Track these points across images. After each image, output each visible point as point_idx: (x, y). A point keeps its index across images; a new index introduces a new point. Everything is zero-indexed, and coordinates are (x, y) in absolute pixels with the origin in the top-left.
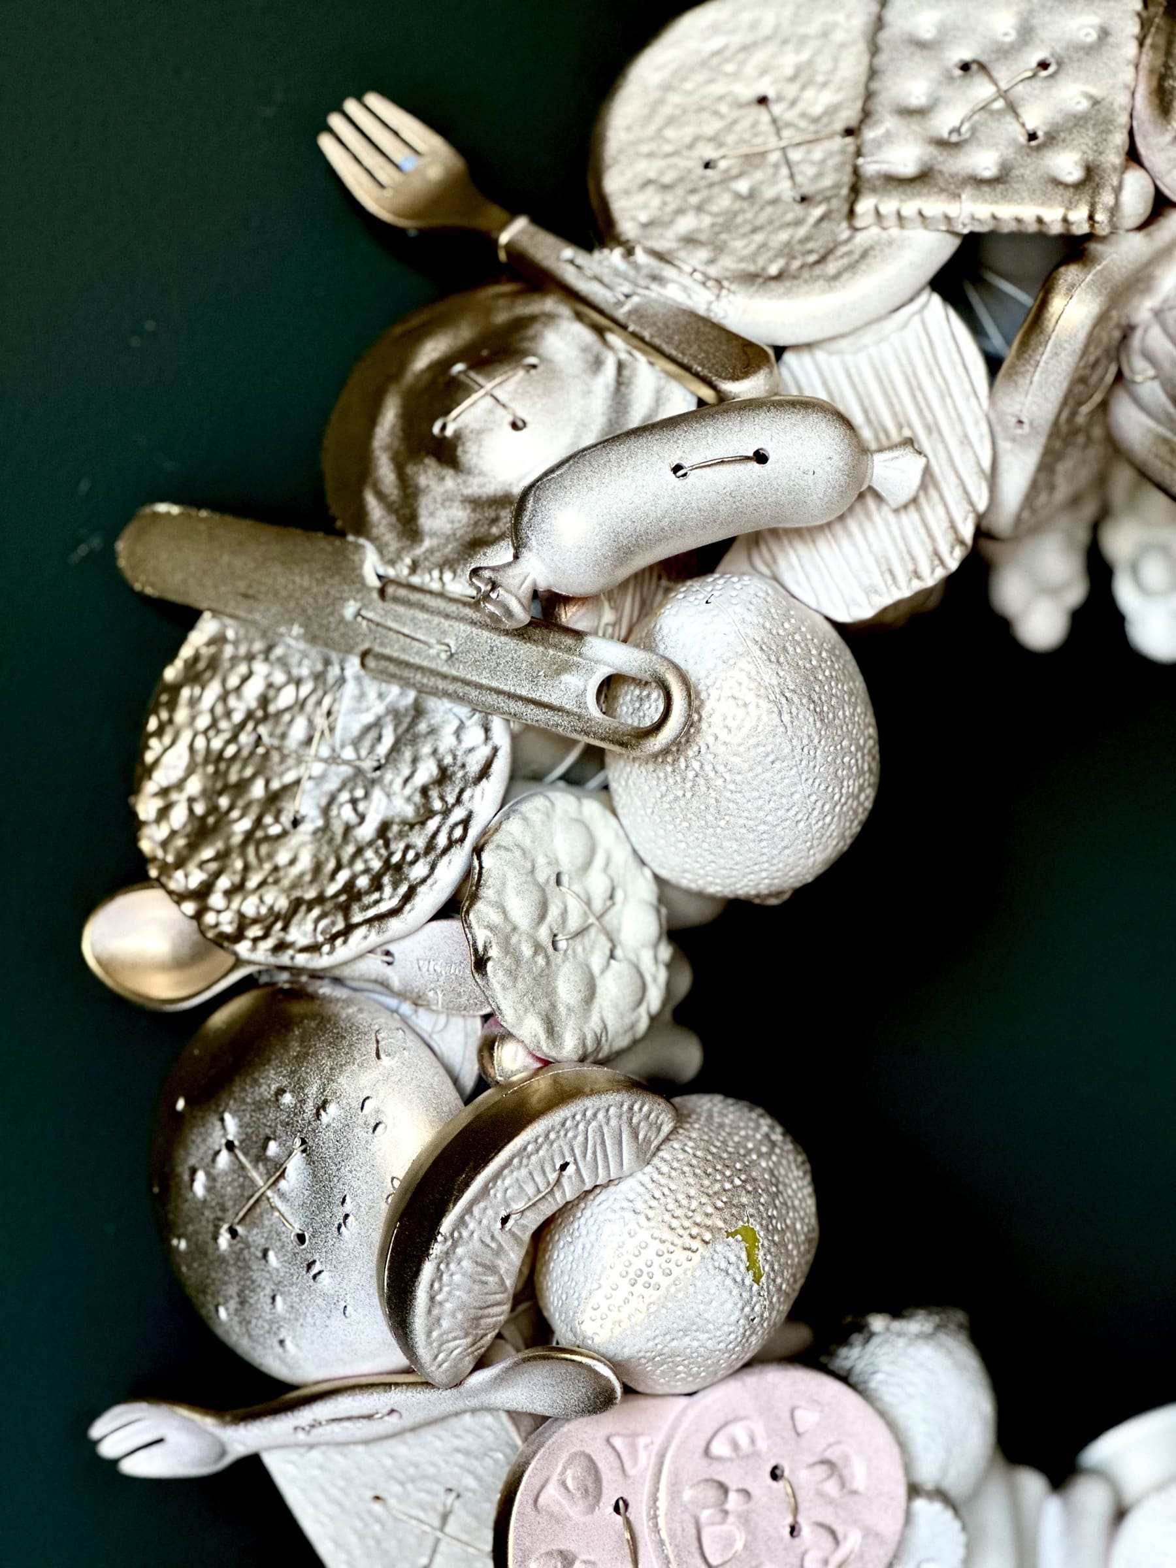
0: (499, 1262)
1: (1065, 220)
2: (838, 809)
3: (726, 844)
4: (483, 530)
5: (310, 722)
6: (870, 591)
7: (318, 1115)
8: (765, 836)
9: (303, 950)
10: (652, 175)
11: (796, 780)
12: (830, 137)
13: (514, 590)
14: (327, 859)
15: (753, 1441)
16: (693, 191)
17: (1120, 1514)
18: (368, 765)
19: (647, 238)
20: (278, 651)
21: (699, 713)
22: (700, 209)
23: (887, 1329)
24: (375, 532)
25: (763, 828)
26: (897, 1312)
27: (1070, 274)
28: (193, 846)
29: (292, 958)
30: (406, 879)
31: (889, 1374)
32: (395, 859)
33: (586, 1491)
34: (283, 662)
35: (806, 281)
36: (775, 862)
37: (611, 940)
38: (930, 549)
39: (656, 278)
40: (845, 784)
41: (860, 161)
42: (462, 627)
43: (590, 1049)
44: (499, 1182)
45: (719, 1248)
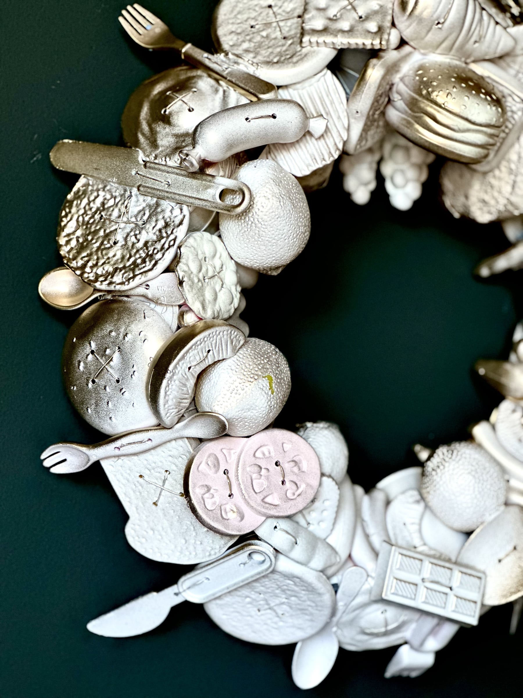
0: (187, 383)
1: (372, 44)
2: (298, 236)
3: (261, 247)
4: (179, 144)
5: (119, 210)
6: (308, 166)
7: (124, 338)
8: (274, 244)
9: (118, 284)
10: (233, 29)
11: (285, 225)
12: (293, 18)
13: (194, 157)
14: (126, 255)
15: (270, 453)
16: (248, 35)
17: (388, 503)
18: (140, 223)
19: (232, 50)
20: (108, 188)
21: (253, 202)
22: (250, 41)
23: (312, 426)
24: (142, 146)
25: (274, 241)
26: (315, 421)
27: (374, 61)
28: (79, 253)
29: (115, 287)
30: (154, 259)
31: (314, 439)
32: (150, 253)
33: (215, 465)
34: (110, 191)
35: (286, 64)
36: (277, 254)
37: (222, 281)
38: (328, 151)
39: (236, 63)
40: (301, 228)
41: (304, 25)
42: (173, 175)
43: (216, 316)
44: (188, 354)
45: (260, 381)
